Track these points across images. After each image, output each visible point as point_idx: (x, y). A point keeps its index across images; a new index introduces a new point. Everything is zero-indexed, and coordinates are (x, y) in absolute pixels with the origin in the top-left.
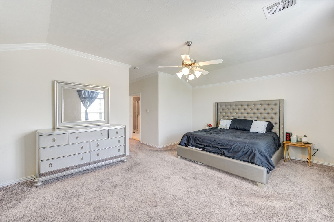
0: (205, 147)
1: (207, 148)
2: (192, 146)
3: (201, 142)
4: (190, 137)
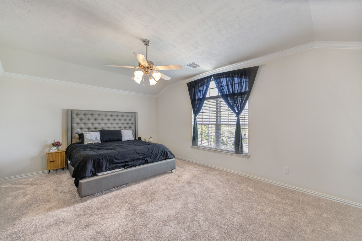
0: (127, 164)
1: (130, 163)
2: (107, 170)
3: (121, 160)
4: (101, 159)
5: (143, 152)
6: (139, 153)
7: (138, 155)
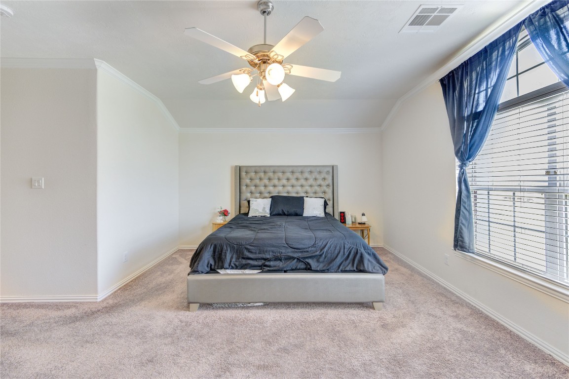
0: (267, 263)
1: (272, 263)
2: (232, 268)
3: (256, 253)
4: (225, 247)
5: (300, 246)
6: (292, 246)
7: (290, 250)
